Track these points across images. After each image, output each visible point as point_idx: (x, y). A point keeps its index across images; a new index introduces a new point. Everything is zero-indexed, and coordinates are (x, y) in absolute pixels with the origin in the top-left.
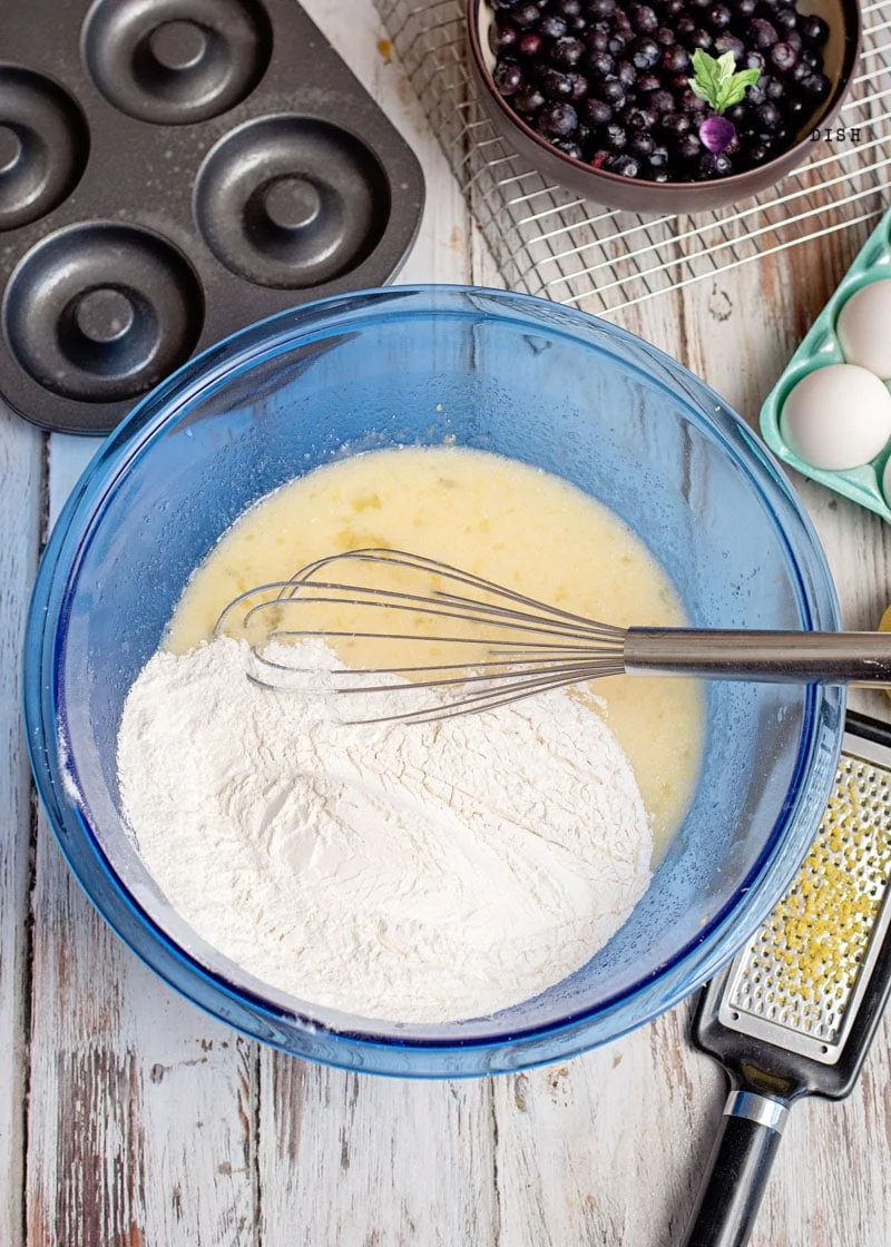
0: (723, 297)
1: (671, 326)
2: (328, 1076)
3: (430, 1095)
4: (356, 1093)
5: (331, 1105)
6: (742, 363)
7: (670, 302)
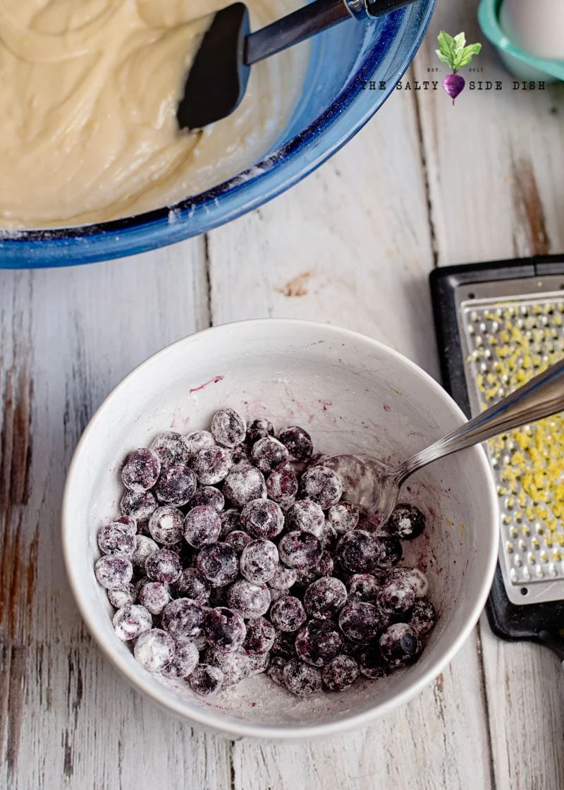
2: (49, 677)
5: (53, 709)
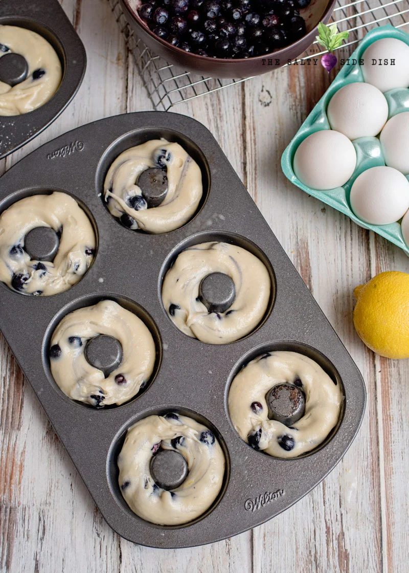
0: (267, 93)
1: (237, 109)
2: (28, 524)
3: (85, 535)
4: (44, 533)
5: (30, 540)
6: (276, 130)
7: (237, 96)
